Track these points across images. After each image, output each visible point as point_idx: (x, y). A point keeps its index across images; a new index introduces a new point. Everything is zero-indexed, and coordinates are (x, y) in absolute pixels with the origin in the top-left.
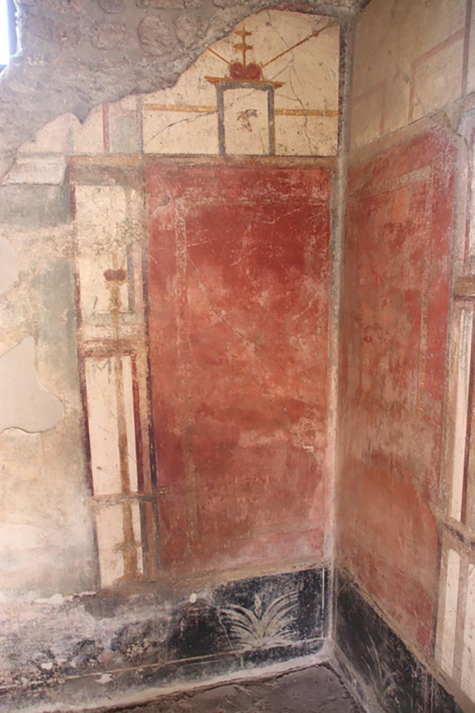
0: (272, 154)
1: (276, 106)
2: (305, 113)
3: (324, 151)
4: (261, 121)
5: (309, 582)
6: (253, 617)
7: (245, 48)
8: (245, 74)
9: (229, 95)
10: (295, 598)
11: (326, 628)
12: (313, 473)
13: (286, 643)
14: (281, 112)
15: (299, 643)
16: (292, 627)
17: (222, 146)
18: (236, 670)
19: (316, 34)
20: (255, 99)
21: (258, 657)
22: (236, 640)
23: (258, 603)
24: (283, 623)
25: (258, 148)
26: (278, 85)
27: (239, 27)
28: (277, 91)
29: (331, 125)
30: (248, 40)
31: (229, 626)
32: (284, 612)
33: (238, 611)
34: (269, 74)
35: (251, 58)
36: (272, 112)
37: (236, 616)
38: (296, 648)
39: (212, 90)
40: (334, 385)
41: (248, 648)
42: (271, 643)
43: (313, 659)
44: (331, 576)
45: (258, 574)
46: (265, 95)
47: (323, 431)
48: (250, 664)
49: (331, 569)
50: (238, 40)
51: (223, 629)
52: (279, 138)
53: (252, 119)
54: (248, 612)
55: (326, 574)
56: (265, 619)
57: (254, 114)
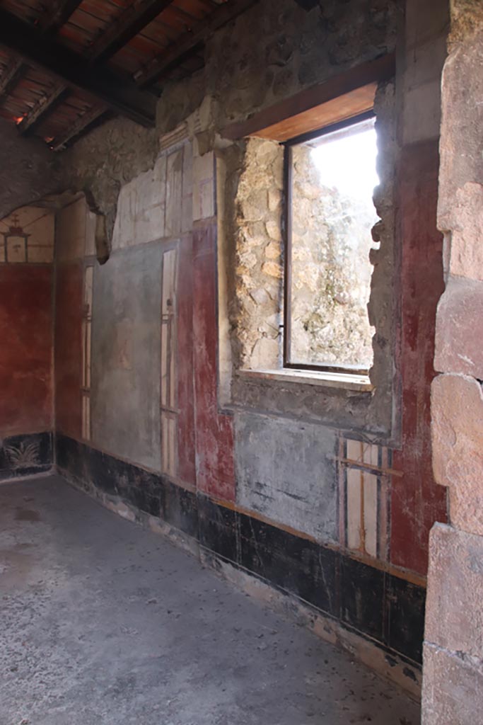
0: (27, 262)
1: (29, 243)
2: (40, 246)
3: (48, 261)
4: (22, 249)
5: (44, 437)
6: (20, 453)
7: (16, 221)
8: (16, 231)
9: (9, 239)
10: (38, 445)
11: (53, 459)
12: (44, 391)
13: (35, 465)
14: (30, 246)
15: (41, 466)
16: (37, 458)
17: (6, 259)
18: (13, 477)
19: (45, 215)
20: (20, 241)
21: (23, 471)
22: (13, 463)
23: (22, 446)
24: (34, 456)
25: (21, 260)
26: (29, 235)
27: (13, 213)
28: (29, 238)
29: (51, 251)
30: (17, 218)
31: (9, 457)
32: (34, 451)
33: (13, 450)
34: (25, 231)
35: (18, 224)
36: (27, 246)
37: (12, 452)
38: (40, 468)
39: (3, 237)
40: (53, 354)
41: (18, 467)
42: (28, 465)
43: (48, 474)
44: (54, 436)
45: (22, 433)
46: (23, 239)
47: (49, 372)
48: (19, 475)
49: (54, 433)
50: (13, 218)
51: (7, 458)
52: (29, 256)
53: (19, 249)
54: (18, 451)
55: (52, 435)
56: (26, 453)
57: (19, 246)
